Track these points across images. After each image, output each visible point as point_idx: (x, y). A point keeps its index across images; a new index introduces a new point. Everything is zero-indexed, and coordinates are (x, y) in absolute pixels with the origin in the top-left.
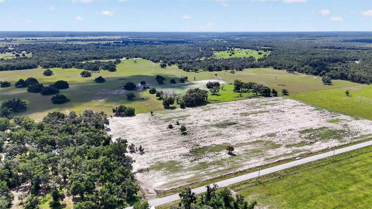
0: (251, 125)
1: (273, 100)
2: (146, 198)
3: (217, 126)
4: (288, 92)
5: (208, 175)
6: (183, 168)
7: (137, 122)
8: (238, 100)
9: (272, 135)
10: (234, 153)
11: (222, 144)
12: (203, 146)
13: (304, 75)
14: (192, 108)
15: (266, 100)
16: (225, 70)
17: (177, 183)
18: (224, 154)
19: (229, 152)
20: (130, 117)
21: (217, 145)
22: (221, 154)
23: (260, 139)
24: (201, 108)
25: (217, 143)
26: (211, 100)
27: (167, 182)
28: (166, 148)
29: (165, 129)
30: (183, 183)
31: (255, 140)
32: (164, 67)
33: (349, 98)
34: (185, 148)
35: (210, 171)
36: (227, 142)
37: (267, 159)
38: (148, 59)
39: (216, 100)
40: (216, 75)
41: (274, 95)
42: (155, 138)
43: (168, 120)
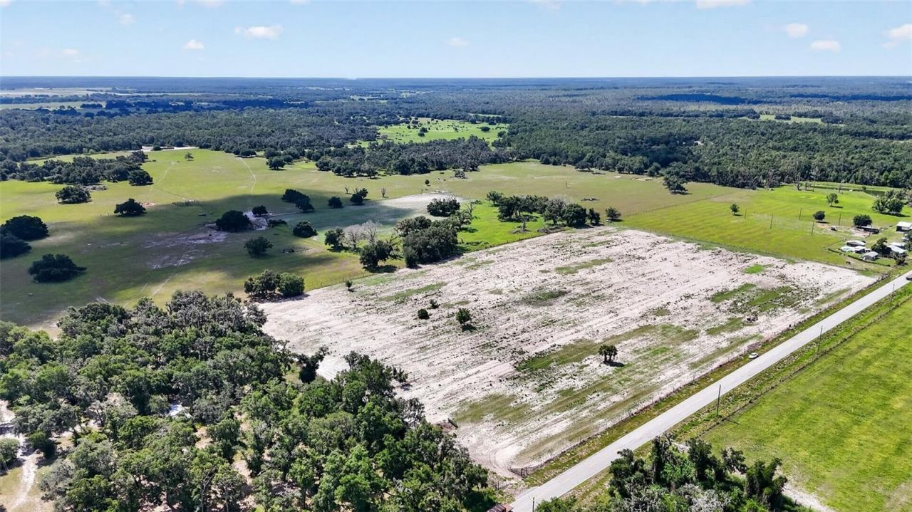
0: (600, 293)
1: (599, 235)
2: (504, 491)
3: (528, 301)
4: (619, 215)
5: (601, 416)
6: (533, 409)
7: (328, 312)
8: (526, 239)
9: (661, 311)
10: (618, 361)
11: (572, 343)
12: (536, 353)
13: (617, 176)
14: (435, 266)
15: (587, 235)
16: (437, 170)
17: (549, 445)
18: (595, 366)
19: (606, 358)
20: (297, 300)
21: (565, 347)
22: (588, 365)
23: (643, 323)
24: (458, 263)
25: (562, 342)
26: (467, 244)
27: (523, 448)
28: (454, 367)
29: (414, 323)
30: (561, 443)
31: (634, 326)
32: (279, 168)
33: (741, 220)
34: (497, 360)
35: (599, 408)
36: (580, 336)
37: (694, 366)
38: (217, 149)
39: (478, 243)
40: (427, 182)
41: (594, 222)
42: (404, 345)
43: (402, 299)
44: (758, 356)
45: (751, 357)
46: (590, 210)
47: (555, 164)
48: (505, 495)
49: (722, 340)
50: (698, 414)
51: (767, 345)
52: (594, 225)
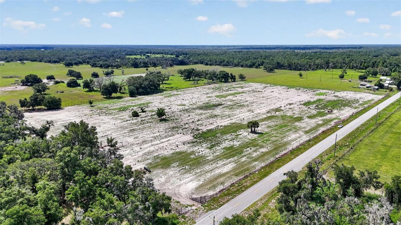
0: (242, 104)
1: (236, 84)
3: (201, 108)
4: (245, 77)
5: (256, 160)
6: (207, 158)
7: (74, 116)
8: (198, 86)
9: (278, 110)
10: (259, 132)
11: (229, 124)
12: (207, 130)
14: (146, 96)
15: (230, 85)
17: (221, 179)
18: (246, 135)
19: (252, 130)
20: (55, 111)
21: (225, 126)
22: (241, 134)
23: (269, 115)
24: (160, 95)
25: (223, 124)
27: (201, 183)
28: (152, 139)
29: (129, 119)
30: (230, 178)
31: (265, 116)
32: (71, 66)
34: (182, 134)
35: (253, 156)
36: (233, 121)
37: (306, 132)
38: (40, 61)
40: (147, 70)
41: (233, 80)
42: (120, 129)
43: (124, 109)
44: (343, 127)
45: (338, 127)
46: (231, 74)
47: (211, 65)
48: (187, 219)
49: (319, 120)
50: (321, 156)
51: (345, 122)
52: (233, 81)
